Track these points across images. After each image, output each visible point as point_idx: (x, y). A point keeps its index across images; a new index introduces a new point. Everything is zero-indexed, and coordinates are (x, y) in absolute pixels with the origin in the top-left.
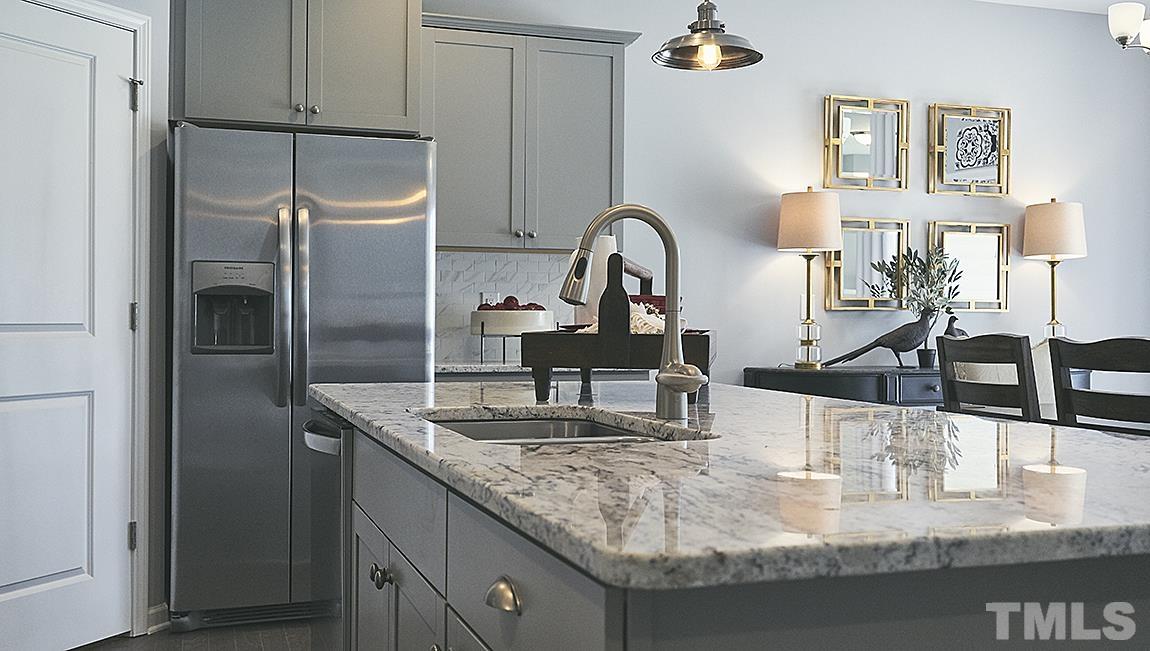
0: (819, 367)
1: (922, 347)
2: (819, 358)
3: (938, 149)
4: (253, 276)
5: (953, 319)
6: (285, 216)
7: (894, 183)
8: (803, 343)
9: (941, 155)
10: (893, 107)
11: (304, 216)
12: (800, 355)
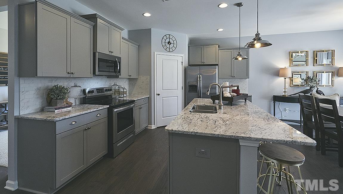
0: (287, 96)
1: (311, 93)
2: (287, 94)
3: (316, 58)
4: (194, 83)
5: (318, 89)
6: (199, 76)
7: (306, 65)
8: (284, 92)
9: (317, 59)
10: (305, 52)
11: (201, 76)
12: (284, 94)
